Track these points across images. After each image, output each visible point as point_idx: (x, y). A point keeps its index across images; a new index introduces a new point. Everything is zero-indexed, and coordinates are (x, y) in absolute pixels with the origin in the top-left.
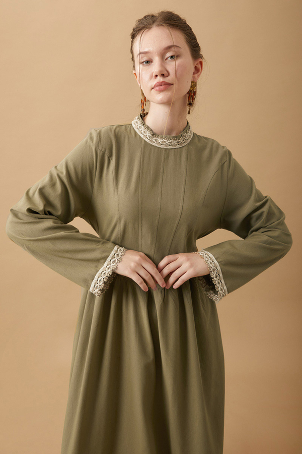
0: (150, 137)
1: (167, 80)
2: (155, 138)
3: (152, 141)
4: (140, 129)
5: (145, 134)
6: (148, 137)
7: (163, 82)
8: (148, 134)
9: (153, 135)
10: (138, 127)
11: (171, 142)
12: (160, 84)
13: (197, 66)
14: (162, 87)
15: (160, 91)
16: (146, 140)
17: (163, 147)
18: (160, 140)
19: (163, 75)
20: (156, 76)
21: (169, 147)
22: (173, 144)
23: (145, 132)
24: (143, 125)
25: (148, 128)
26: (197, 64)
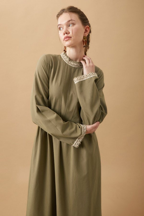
0: (68, 61)
1: (69, 35)
2: (70, 62)
3: (69, 63)
4: (64, 57)
5: (66, 60)
6: (67, 61)
7: (67, 36)
8: (68, 59)
9: (69, 60)
10: (63, 56)
11: (77, 65)
12: (66, 38)
13: (86, 29)
14: (67, 39)
15: (67, 41)
16: (66, 62)
17: (73, 66)
18: (72, 63)
19: (66, 33)
20: (64, 34)
21: (76, 67)
22: (78, 65)
23: (66, 58)
24: (66, 55)
25: (68, 57)
26: (86, 28)
